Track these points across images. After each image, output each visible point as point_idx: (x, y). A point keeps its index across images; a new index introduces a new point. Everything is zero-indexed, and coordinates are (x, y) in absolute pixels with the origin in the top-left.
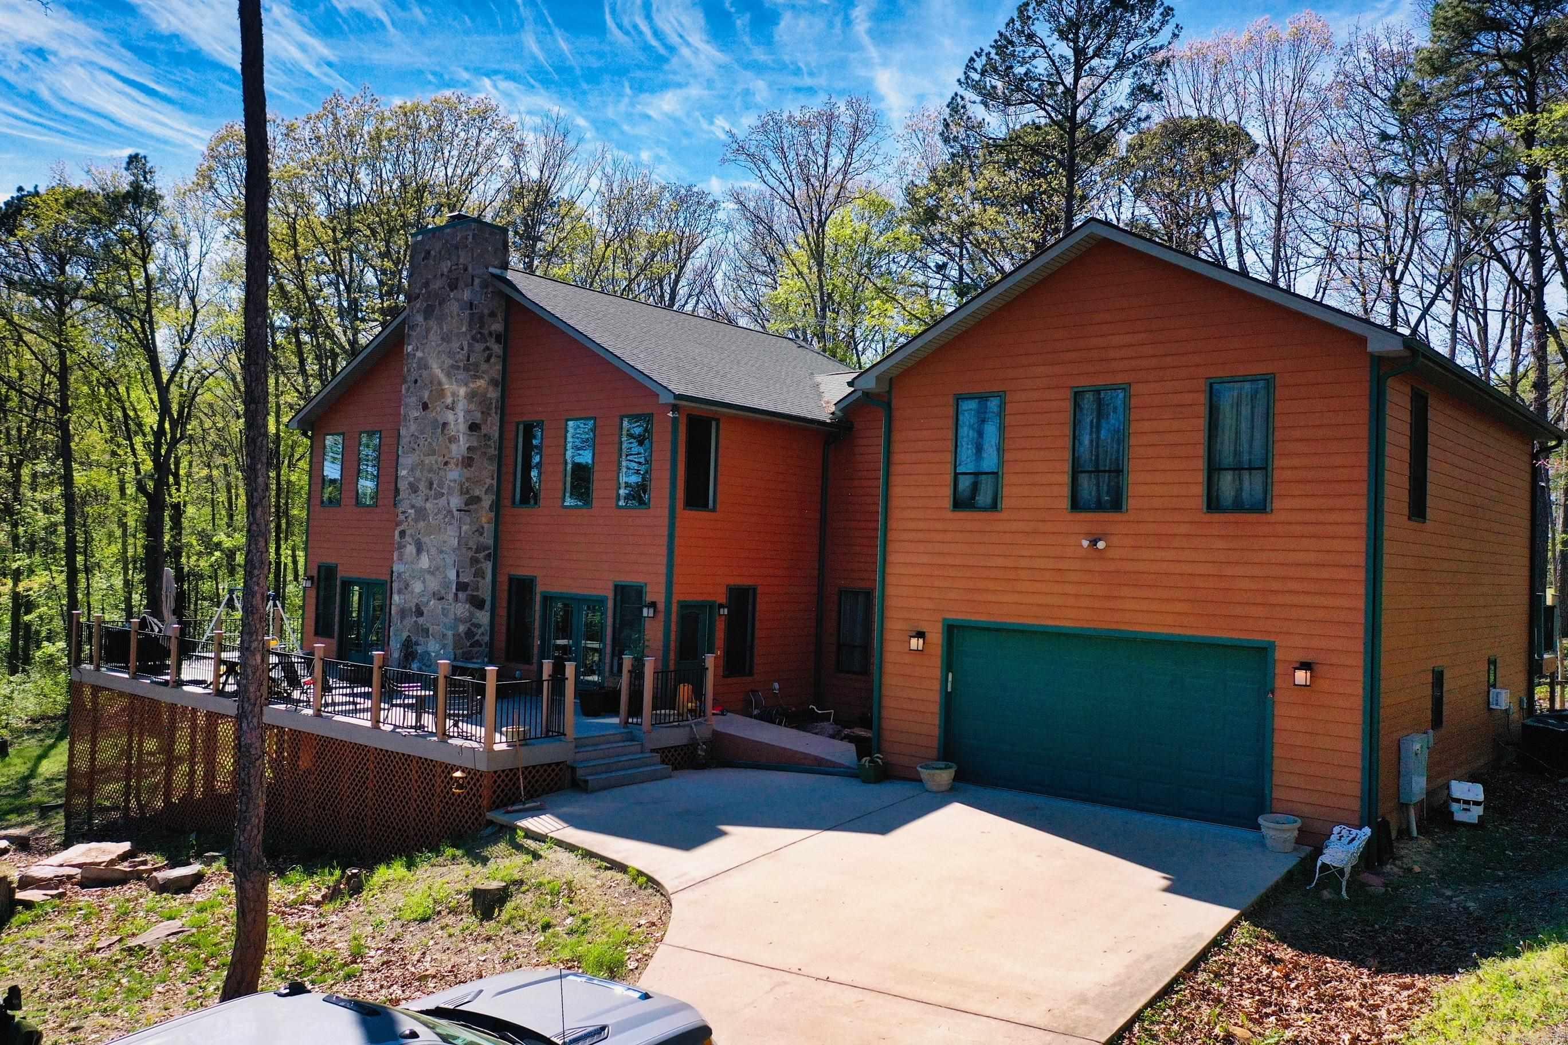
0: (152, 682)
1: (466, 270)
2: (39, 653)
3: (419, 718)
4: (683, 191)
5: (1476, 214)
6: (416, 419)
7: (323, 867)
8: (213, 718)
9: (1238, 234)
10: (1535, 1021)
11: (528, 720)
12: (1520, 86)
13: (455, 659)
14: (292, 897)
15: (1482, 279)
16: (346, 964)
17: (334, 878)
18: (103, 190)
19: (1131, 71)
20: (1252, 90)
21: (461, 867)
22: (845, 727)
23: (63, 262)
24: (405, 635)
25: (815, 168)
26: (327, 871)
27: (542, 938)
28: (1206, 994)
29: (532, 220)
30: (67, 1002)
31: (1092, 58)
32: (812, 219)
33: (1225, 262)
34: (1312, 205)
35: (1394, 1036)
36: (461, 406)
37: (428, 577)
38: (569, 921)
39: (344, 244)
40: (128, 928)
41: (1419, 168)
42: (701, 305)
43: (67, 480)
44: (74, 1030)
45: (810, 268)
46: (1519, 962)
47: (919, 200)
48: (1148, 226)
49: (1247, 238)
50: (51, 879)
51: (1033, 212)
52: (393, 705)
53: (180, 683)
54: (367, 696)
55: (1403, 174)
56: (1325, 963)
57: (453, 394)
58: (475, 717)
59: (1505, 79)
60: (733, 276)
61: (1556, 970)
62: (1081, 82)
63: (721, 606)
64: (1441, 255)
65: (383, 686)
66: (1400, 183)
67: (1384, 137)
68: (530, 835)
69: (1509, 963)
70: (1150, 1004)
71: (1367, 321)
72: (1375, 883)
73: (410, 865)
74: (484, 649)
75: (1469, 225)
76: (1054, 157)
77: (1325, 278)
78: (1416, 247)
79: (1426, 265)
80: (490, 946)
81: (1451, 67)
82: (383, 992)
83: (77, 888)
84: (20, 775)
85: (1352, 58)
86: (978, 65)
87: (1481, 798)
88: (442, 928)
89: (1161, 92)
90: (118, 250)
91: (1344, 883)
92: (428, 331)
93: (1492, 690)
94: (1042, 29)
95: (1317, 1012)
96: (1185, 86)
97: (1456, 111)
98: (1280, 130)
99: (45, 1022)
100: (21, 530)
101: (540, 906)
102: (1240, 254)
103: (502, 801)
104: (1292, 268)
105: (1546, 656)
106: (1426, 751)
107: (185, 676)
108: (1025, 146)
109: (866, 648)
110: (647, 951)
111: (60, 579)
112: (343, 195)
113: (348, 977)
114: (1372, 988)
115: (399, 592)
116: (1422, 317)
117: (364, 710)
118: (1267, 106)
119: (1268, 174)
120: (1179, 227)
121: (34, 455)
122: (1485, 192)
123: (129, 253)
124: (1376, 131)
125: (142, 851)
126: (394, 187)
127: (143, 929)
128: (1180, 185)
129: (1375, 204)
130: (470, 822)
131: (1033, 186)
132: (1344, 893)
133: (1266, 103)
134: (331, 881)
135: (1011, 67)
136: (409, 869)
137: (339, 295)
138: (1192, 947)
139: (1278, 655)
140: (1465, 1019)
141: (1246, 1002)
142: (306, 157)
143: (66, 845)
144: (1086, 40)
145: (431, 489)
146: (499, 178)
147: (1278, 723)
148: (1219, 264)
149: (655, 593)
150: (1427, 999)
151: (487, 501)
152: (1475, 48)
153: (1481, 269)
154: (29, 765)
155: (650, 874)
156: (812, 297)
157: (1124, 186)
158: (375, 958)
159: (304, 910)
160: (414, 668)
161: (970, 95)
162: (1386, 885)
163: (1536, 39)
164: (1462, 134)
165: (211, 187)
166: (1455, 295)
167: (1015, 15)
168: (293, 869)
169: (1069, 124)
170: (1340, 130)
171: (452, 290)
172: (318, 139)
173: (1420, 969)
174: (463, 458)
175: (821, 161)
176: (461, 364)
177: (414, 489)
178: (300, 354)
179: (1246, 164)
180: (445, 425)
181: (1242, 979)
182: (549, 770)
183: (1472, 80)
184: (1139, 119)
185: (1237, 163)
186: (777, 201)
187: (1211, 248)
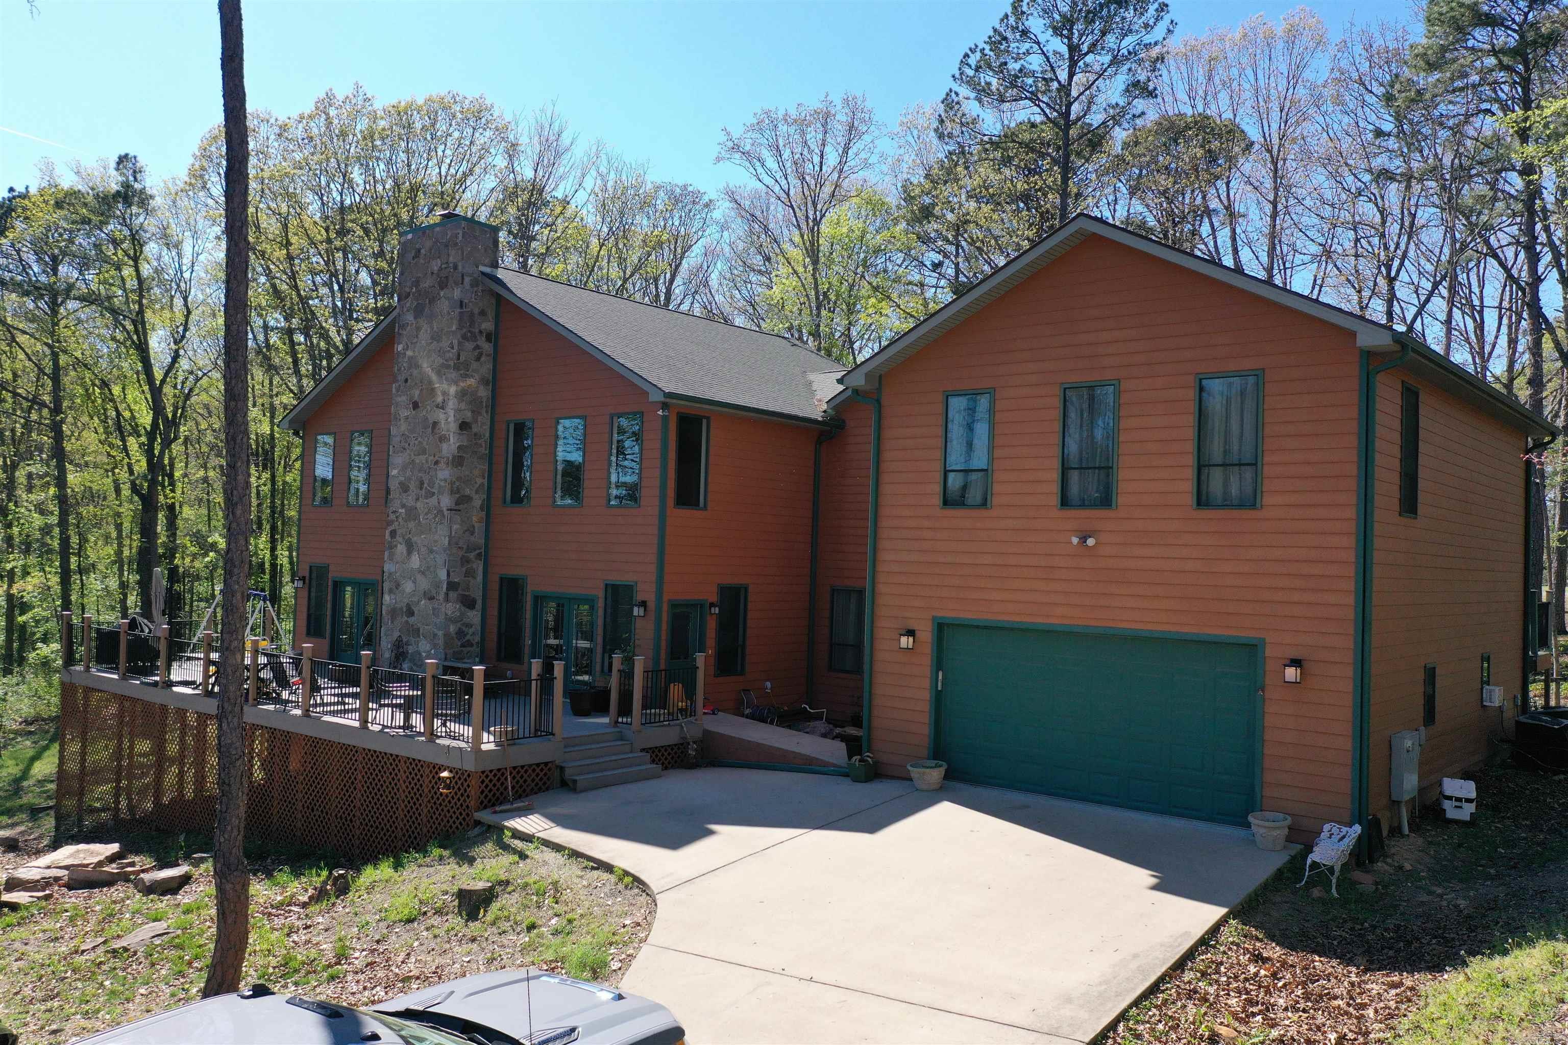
0: (142, 683)
1: (455, 267)
2: (33, 655)
3: (407, 718)
4: (678, 191)
5: (1472, 211)
6: (407, 418)
7: (311, 868)
8: (203, 718)
9: (1233, 231)
10: (1522, 1020)
11: (516, 719)
12: (1515, 82)
13: (446, 659)
14: (279, 898)
15: (1478, 276)
16: (330, 966)
17: (322, 879)
18: (93, 189)
19: (1126, 68)
20: (1247, 86)
21: (448, 867)
22: (836, 726)
23: (55, 262)
24: (396, 634)
25: (811, 166)
26: (314, 871)
27: (527, 939)
28: (1191, 994)
29: (526, 220)
30: (49, 1004)
31: (1086, 54)
32: (807, 217)
33: (1220, 259)
34: (1308, 202)
35: (1381, 1035)
36: (452, 404)
37: (419, 577)
38: (553, 921)
39: (338, 243)
40: (114, 929)
41: (1415, 165)
42: (696, 305)
43: (61, 482)
44: (54, 1032)
45: (805, 267)
46: (1507, 960)
47: (913, 198)
48: (1143, 224)
49: (1243, 236)
50: (38, 881)
51: (1028, 210)
52: (381, 706)
53: (170, 684)
54: (355, 696)
55: (1399, 171)
56: (1313, 961)
57: (444, 393)
58: (463, 718)
59: (1501, 75)
60: (728, 275)
61: (1544, 968)
62: (1075, 78)
63: (712, 605)
64: (1437, 251)
65: (371, 686)
66: (1395, 180)
67: (1379, 133)
68: (517, 834)
69: (1497, 961)
70: (1136, 1003)
71: (1362, 318)
72: (1366, 881)
73: (398, 866)
74: (476, 649)
75: (1464, 222)
76: (1049, 154)
77: (1319, 276)
78: (1412, 244)
79: (1423, 261)
80: (475, 946)
81: (1446, 63)
82: (366, 993)
83: (65, 890)
84: (11, 778)
85: (1346, 54)
86: (973, 60)
87: (1473, 795)
88: (427, 929)
89: (1155, 89)
90: (110, 251)
91: (1334, 881)
92: (418, 329)
93: (1486, 687)
94: (1036, 24)
95: (1304, 1011)
96: (1180, 82)
97: (1451, 107)
98: (1275, 126)
99: (26, 1025)
100: (16, 530)
101: (526, 907)
102: (1235, 251)
103: (490, 801)
104: (1288, 265)
105: (1540, 653)
106: (1417, 748)
107: (174, 677)
108: (1020, 143)
109: (858, 647)
110: (631, 951)
111: (54, 580)
112: (335, 194)
113: (332, 978)
114: (1360, 987)
115: (391, 591)
116: (1419, 313)
117: (352, 711)
118: (1262, 103)
119: (1264, 172)
120: (1175, 224)
121: (28, 456)
122: (1481, 188)
123: (120, 252)
124: (1371, 127)
125: (131, 852)
126: (387, 186)
127: (128, 931)
128: (1175, 183)
129: (1370, 200)
130: (458, 822)
131: (1028, 184)
132: (1334, 890)
133: (1260, 100)
134: (317, 881)
135: (1006, 64)
136: (396, 868)
137: (333, 296)
138: (1180, 945)
139: (1268, 652)
140: (1451, 1017)
141: (1233, 1001)
142: (298, 156)
143: (55, 845)
144: (1081, 36)
145: (421, 489)
146: (493, 178)
147: (1269, 721)
148: (1215, 262)
149: (646, 591)
150: (1415, 998)
151: (477, 502)
152: (1470, 43)
153: (1478, 265)
154: (21, 767)
155: (637, 874)
156: (807, 296)
157: (1119, 185)
158: (359, 958)
159: (290, 911)
160: (406, 668)
161: (964, 91)
162: (1377, 883)
163: (1530, 36)
164: (1457, 131)
165: (204, 187)
166: (1450, 291)
167: (1009, 10)
168: (280, 870)
169: (1064, 122)
170: (1336, 126)
171: (442, 289)
172: (311, 139)
173: (1409, 968)
174: (454, 457)
175: (816, 159)
176: (451, 363)
177: (405, 488)
178: (294, 354)
179: (1241, 161)
180: (435, 424)
181: (1229, 978)
182: (538, 770)
183: (1466, 75)
184: (1134, 116)
185: (1231, 160)
186: (772, 200)
187: (1206, 245)
